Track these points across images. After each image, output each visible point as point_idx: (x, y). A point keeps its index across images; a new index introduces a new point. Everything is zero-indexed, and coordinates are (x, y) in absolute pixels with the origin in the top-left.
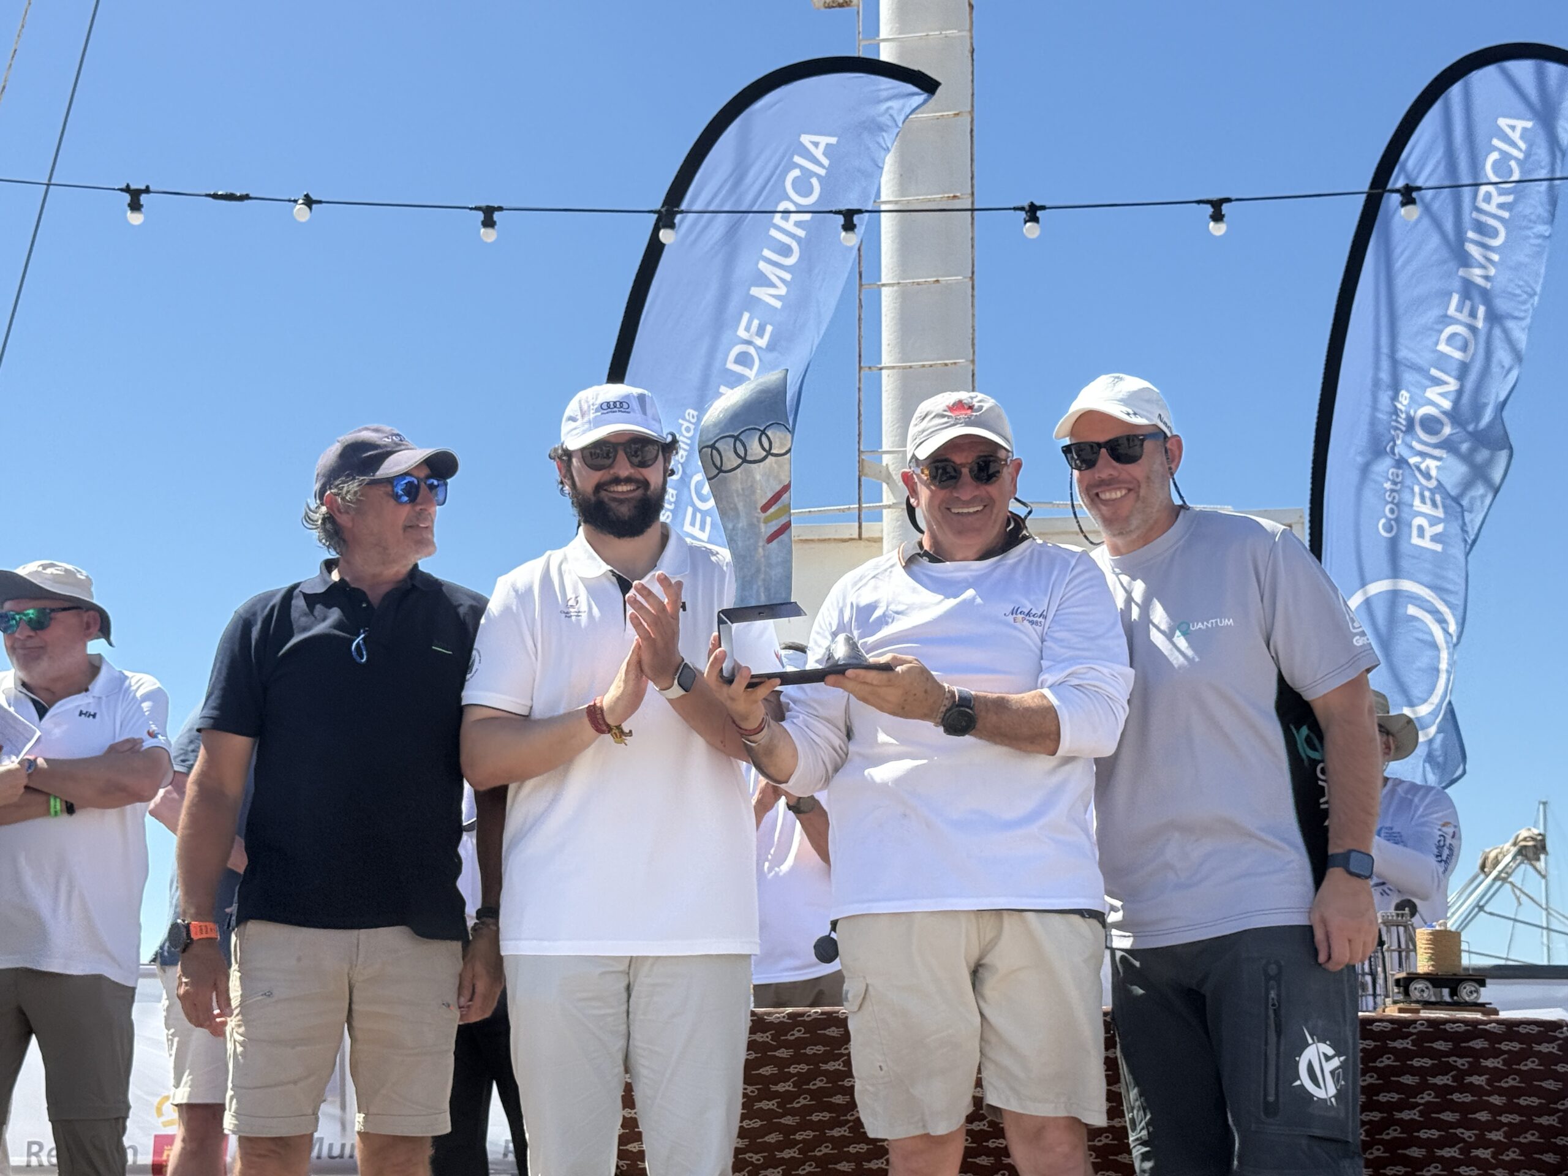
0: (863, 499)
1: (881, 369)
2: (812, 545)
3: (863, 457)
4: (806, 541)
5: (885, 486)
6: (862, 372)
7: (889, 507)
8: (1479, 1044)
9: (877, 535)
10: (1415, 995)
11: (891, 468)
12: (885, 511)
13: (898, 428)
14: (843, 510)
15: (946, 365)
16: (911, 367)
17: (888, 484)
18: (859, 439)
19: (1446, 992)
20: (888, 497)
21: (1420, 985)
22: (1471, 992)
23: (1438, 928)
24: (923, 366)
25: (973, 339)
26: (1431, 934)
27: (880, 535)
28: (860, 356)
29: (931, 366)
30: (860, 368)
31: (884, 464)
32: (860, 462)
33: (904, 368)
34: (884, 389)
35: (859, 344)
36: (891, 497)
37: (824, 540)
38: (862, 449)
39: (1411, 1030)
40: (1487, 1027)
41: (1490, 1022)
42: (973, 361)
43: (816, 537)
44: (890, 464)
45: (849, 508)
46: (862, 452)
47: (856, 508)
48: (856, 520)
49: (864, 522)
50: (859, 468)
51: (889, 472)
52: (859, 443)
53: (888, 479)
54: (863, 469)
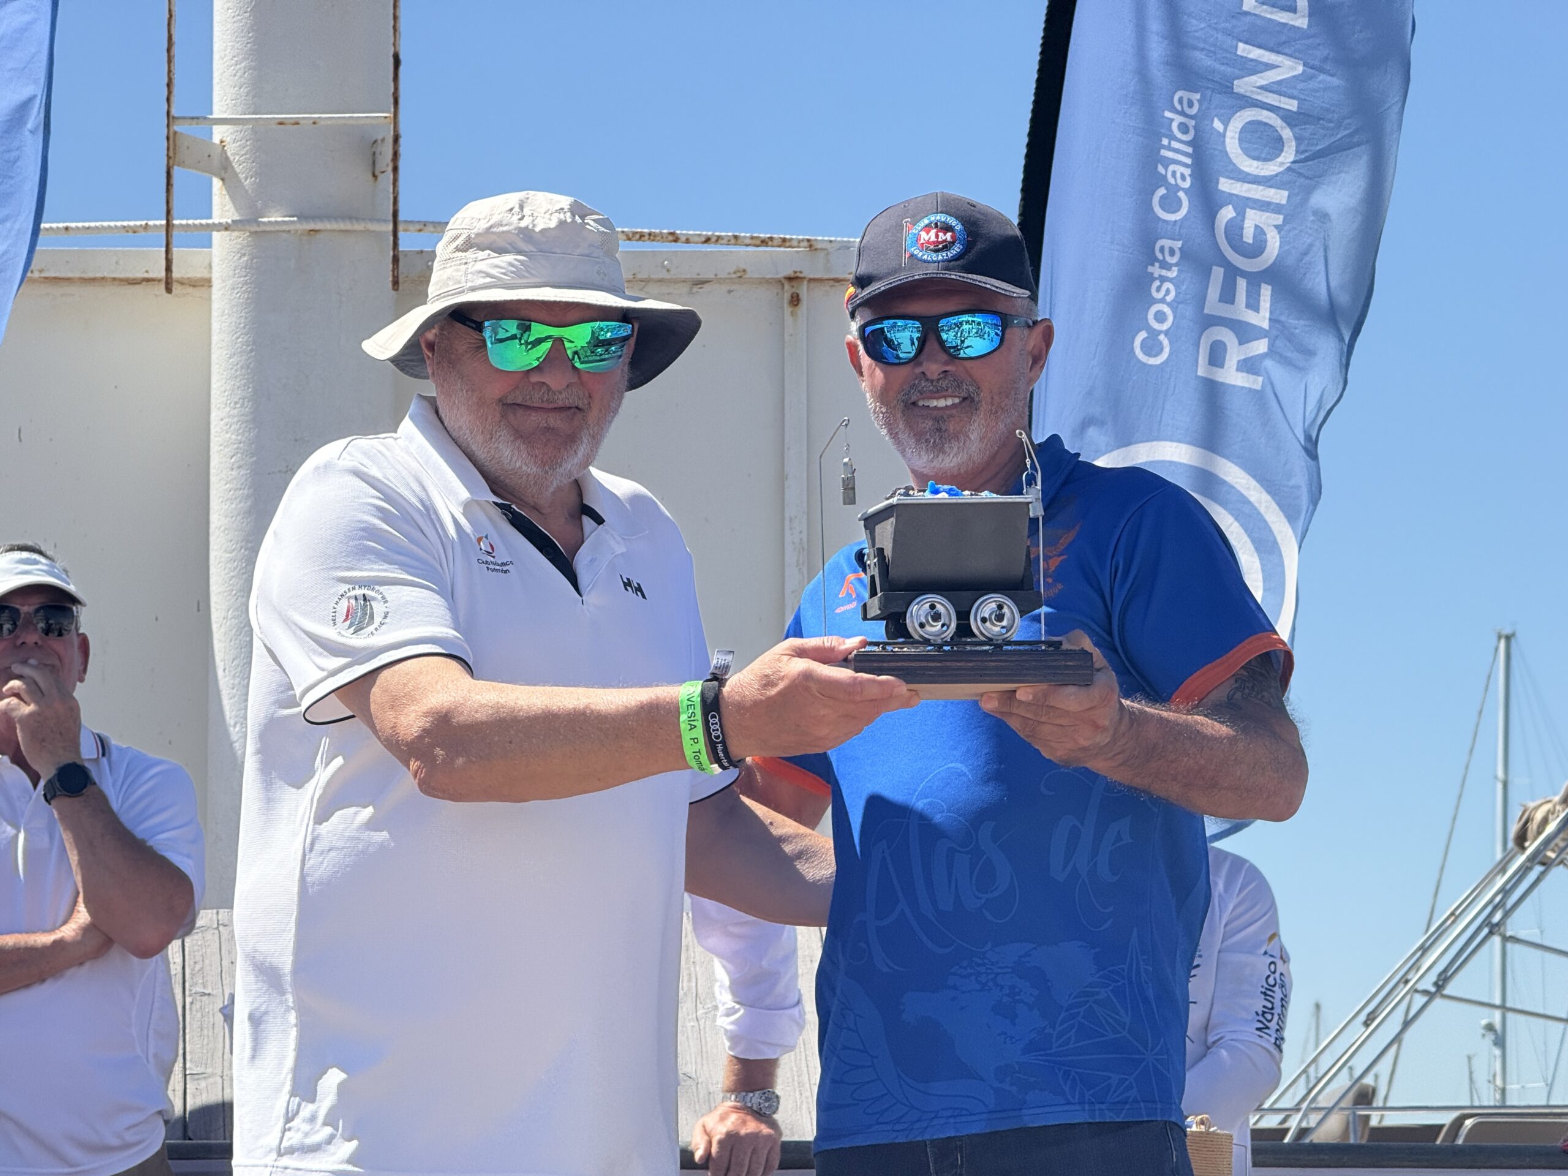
2: (69, 288)
3: (176, 128)
4: (56, 280)
5: (217, 183)
7: (227, 227)
9: (199, 273)
11: (229, 149)
12: (216, 236)
13: (245, 70)
14: (134, 229)
17: (223, 180)
18: (169, 92)
20: (222, 208)
27: (206, 275)
31: (216, 140)
32: (172, 139)
36: (230, 206)
37: (93, 280)
43: (77, 275)
44: (228, 140)
45: (149, 227)
46: (174, 118)
47: (161, 225)
48: (161, 247)
49: (176, 251)
50: (168, 149)
51: (227, 158)
52: (168, 100)
53: (225, 170)
54: (175, 153)
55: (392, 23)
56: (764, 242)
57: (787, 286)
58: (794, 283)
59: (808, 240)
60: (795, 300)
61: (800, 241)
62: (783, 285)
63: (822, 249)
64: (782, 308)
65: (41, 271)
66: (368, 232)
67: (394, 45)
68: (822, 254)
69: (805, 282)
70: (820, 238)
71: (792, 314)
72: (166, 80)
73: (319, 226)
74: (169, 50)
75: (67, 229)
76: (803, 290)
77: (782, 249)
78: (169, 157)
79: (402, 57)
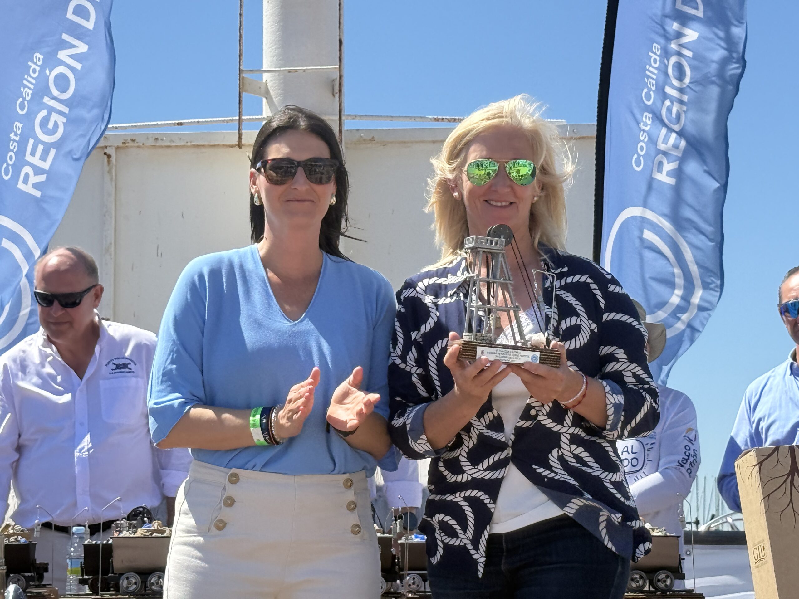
0: (243, 112)
2: (204, 150)
3: (244, 75)
4: (198, 146)
5: (264, 100)
11: (269, 85)
13: (276, 49)
14: (227, 121)
17: (266, 98)
18: (240, 59)
20: (266, 111)
31: (264, 81)
32: (241, 80)
36: (269, 110)
37: (214, 146)
38: (242, 68)
43: (208, 143)
44: (268, 81)
45: (232, 120)
46: (243, 71)
47: (236, 120)
48: (236, 130)
49: (244, 132)
50: (240, 85)
51: (268, 89)
52: (240, 62)
53: (267, 94)
54: (243, 86)
55: (338, 25)
65: (191, 142)
67: (340, 35)
72: (238, 53)
74: (240, 41)
75: (198, 122)
78: (240, 88)
79: (343, 41)
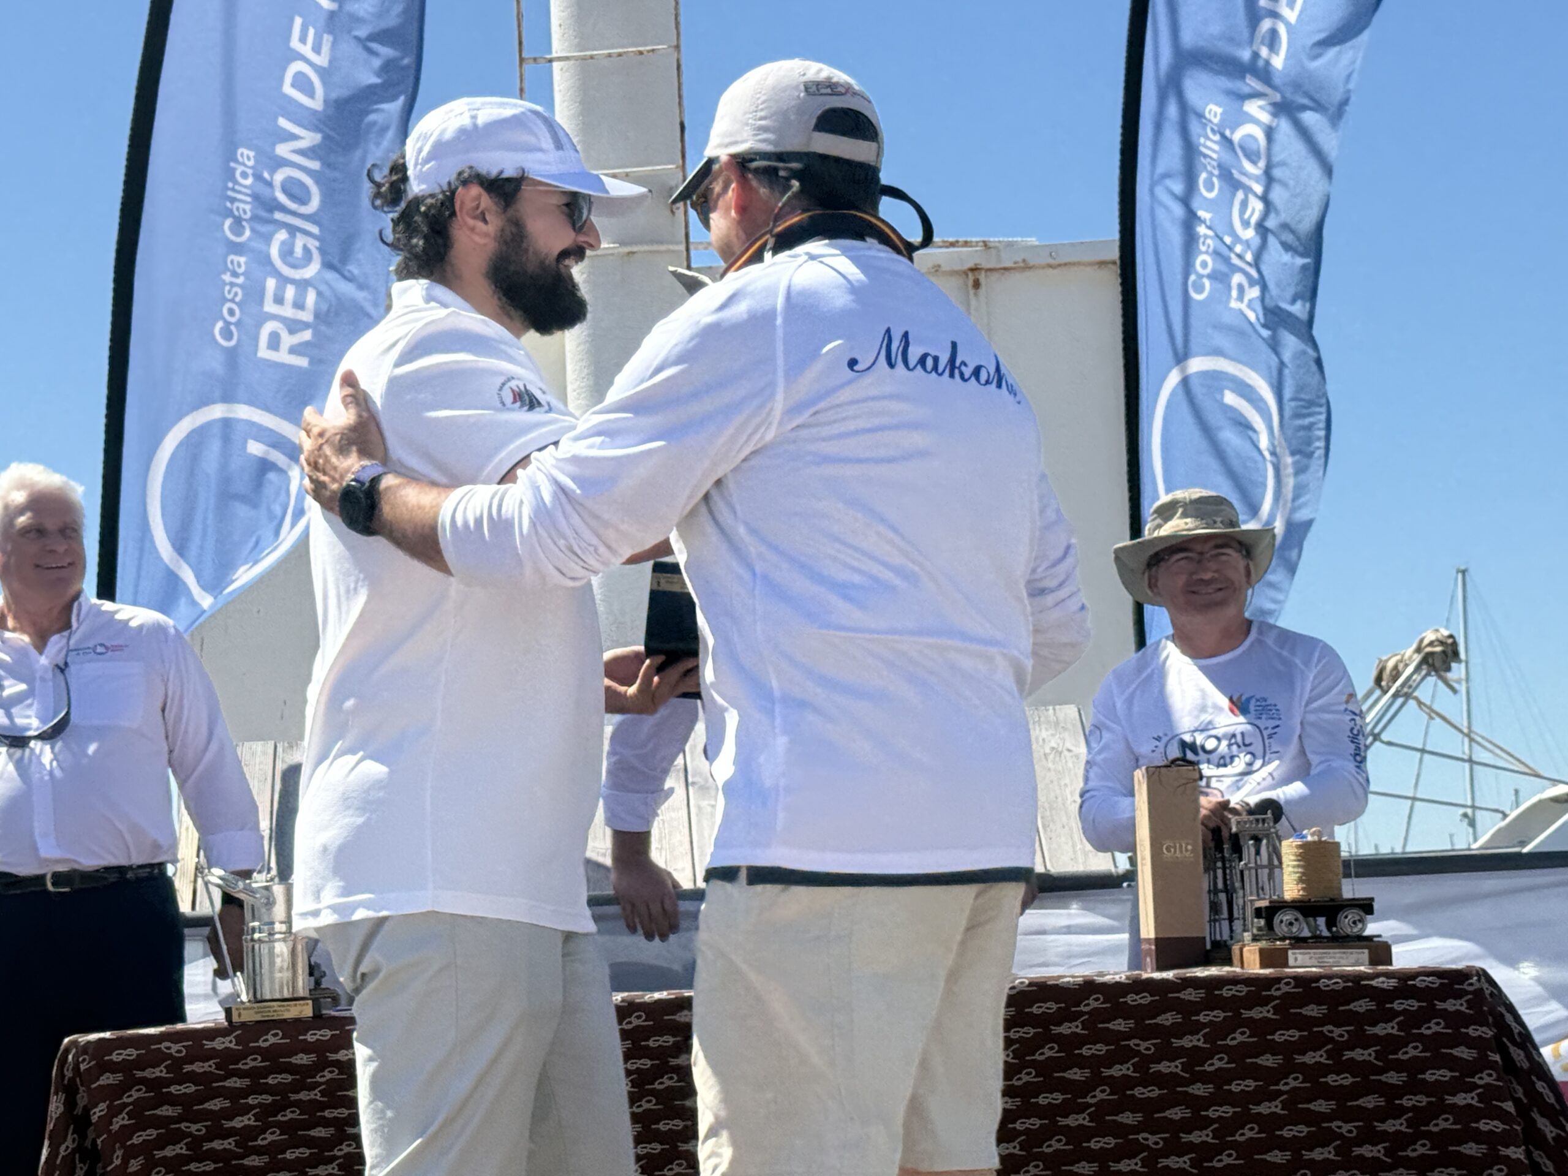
1: (551, 61)
6: (525, 66)
8: (1361, 1006)
10: (1281, 929)
15: (641, 53)
16: (592, 57)
19: (1321, 921)
21: (1287, 916)
22: (1354, 923)
23: (1309, 838)
24: (610, 55)
25: (677, 16)
26: (1299, 847)
28: (520, 43)
29: (620, 55)
30: (522, 60)
33: (584, 58)
34: (556, 88)
35: (519, 26)
39: (1273, 992)
40: (1374, 983)
41: (1377, 975)
42: (677, 47)
55: (677, 100)
56: (953, 245)
57: (970, 274)
58: (976, 273)
59: (984, 242)
60: (977, 284)
61: (977, 242)
62: (967, 275)
63: (995, 248)
64: (968, 292)
66: (668, 251)
67: (680, 116)
68: (993, 251)
69: (983, 272)
70: (992, 239)
71: (976, 295)
73: (635, 249)
76: (982, 277)
77: (965, 249)
79: (686, 124)
